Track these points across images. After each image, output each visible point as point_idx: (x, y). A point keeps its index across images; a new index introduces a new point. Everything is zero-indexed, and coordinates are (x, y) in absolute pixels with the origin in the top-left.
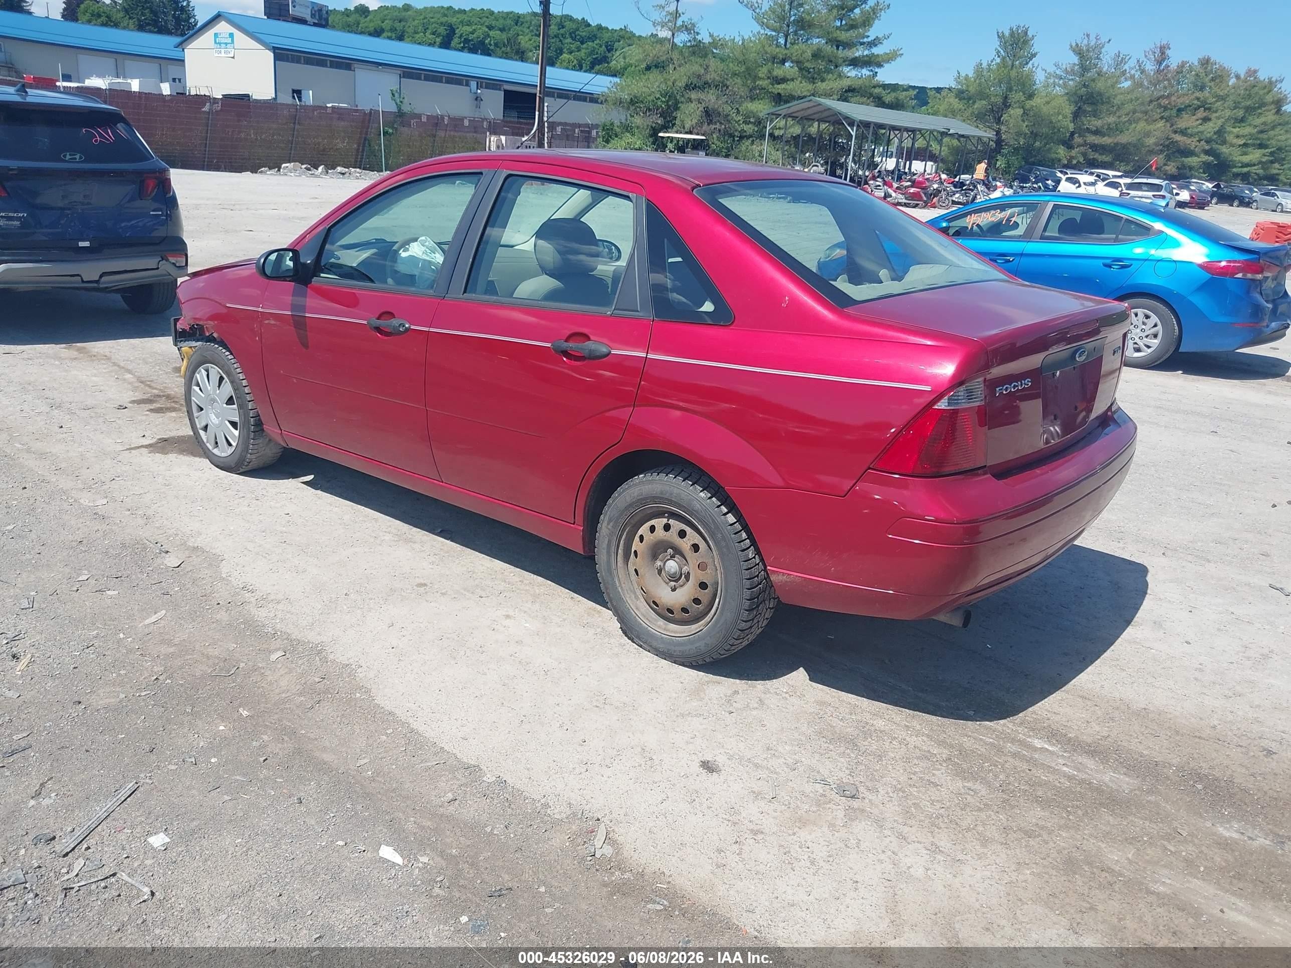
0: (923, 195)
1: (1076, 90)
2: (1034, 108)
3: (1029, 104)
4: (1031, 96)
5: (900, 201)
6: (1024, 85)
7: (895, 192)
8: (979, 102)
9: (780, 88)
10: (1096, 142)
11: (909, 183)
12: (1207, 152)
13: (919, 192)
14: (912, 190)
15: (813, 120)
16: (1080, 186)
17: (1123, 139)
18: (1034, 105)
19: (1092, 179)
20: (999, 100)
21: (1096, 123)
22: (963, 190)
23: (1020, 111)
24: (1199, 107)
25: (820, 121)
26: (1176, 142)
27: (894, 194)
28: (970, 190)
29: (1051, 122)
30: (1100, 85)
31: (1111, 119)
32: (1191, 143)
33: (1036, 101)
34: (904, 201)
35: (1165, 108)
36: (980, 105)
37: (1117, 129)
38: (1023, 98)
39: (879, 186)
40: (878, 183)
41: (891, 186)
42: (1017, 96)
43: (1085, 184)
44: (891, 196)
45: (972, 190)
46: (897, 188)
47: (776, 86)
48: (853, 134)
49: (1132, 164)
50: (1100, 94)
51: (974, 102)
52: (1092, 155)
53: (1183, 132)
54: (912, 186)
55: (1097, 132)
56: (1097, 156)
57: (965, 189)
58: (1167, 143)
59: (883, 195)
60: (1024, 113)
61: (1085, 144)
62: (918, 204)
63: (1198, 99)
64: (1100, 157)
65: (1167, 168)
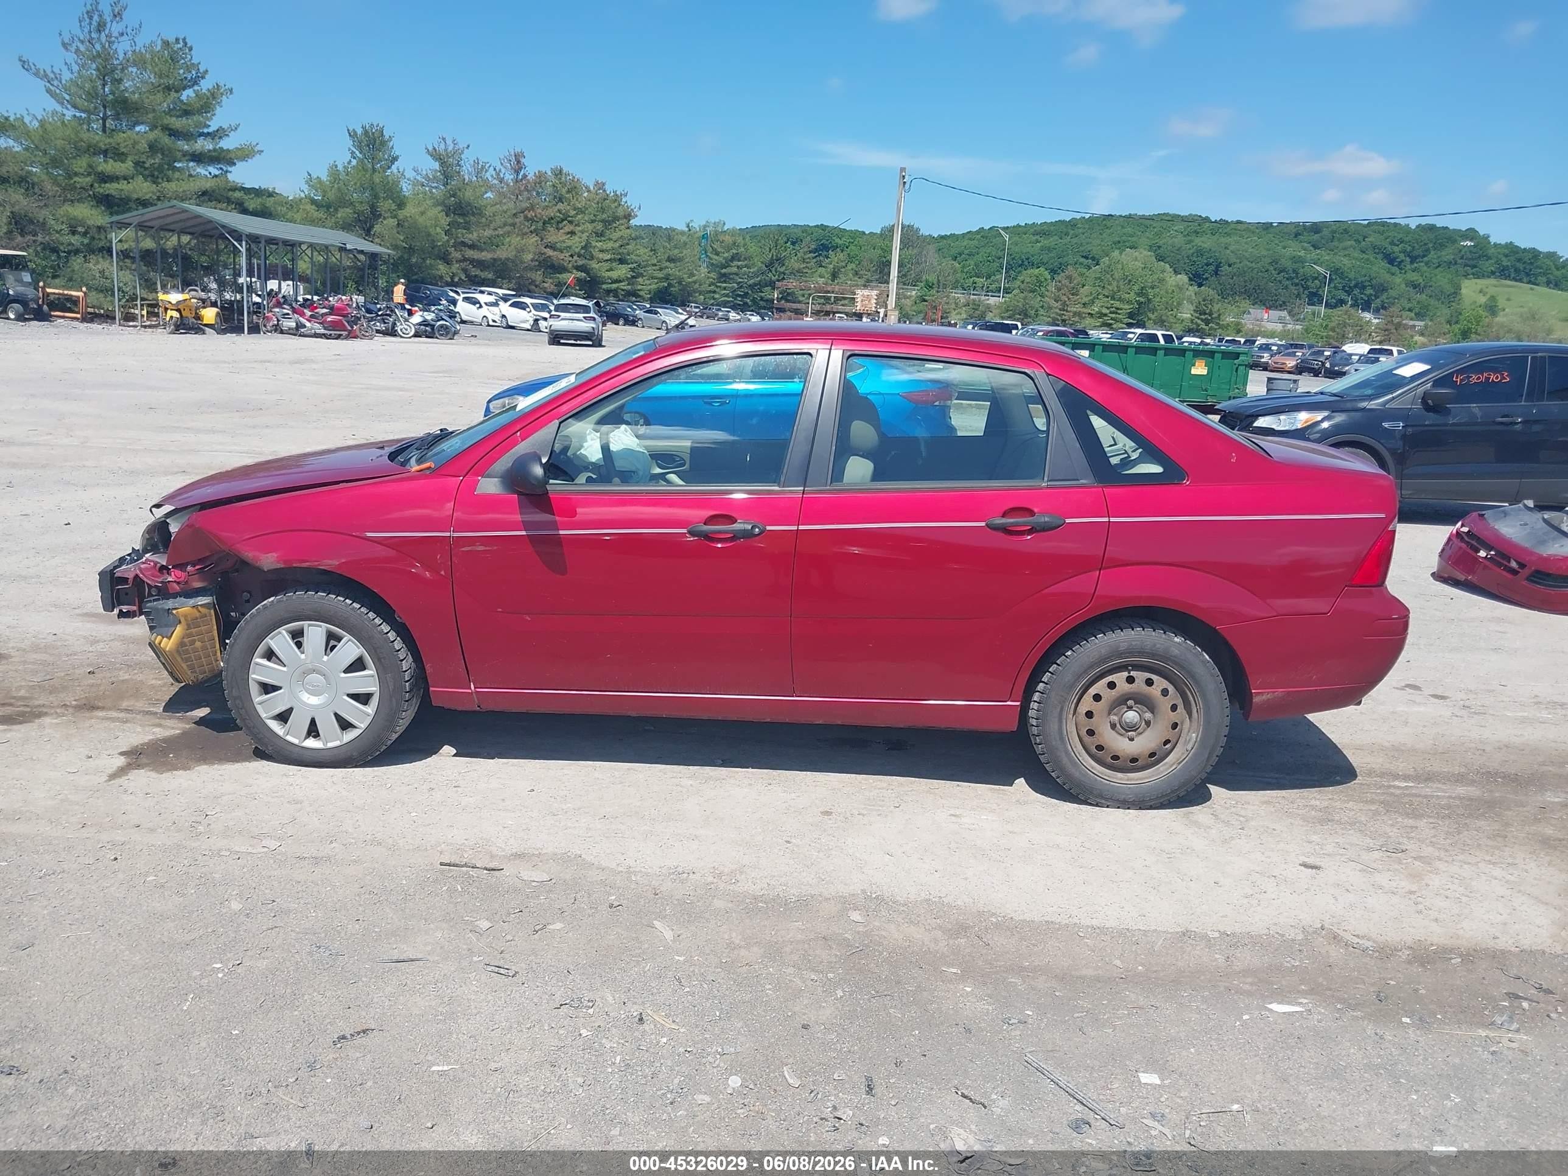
0: (346, 324)
1: (444, 200)
2: (409, 219)
3: (401, 214)
4: (401, 205)
5: (318, 331)
6: (390, 190)
7: (309, 321)
8: (342, 210)
9: (111, 188)
10: (475, 257)
11: (325, 311)
12: (579, 268)
13: (340, 320)
14: (330, 319)
15: (173, 231)
16: (481, 307)
17: (502, 254)
18: (408, 215)
19: (492, 299)
20: (366, 208)
21: (472, 237)
22: (378, 315)
23: (392, 222)
24: (563, 220)
25: (183, 232)
26: (549, 257)
27: (308, 324)
28: (387, 315)
29: (429, 235)
30: (468, 194)
31: (488, 233)
32: (562, 257)
33: (410, 210)
34: (323, 331)
35: (532, 220)
36: (344, 213)
37: (493, 243)
38: (394, 207)
39: (288, 314)
40: (285, 311)
41: (302, 314)
42: (385, 205)
43: (486, 304)
44: (305, 326)
45: (390, 316)
46: (311, 316)
47: (103, 185)
48: (243, 250)
49: (514, 281)
50: (469, 204)
51: (336, 210)
52: (475, 272)
53: (553, 247)
54: (331, 314)
55: (472, 247)
56: (478, 272)
57: (382, 315)
58: (541, 259)
59: (294, 325)
60: (398, 224)
61: (465, 260)
62: (341, 335)
63: (559, 211)
64: (482, 274)
65: (546, 285)
